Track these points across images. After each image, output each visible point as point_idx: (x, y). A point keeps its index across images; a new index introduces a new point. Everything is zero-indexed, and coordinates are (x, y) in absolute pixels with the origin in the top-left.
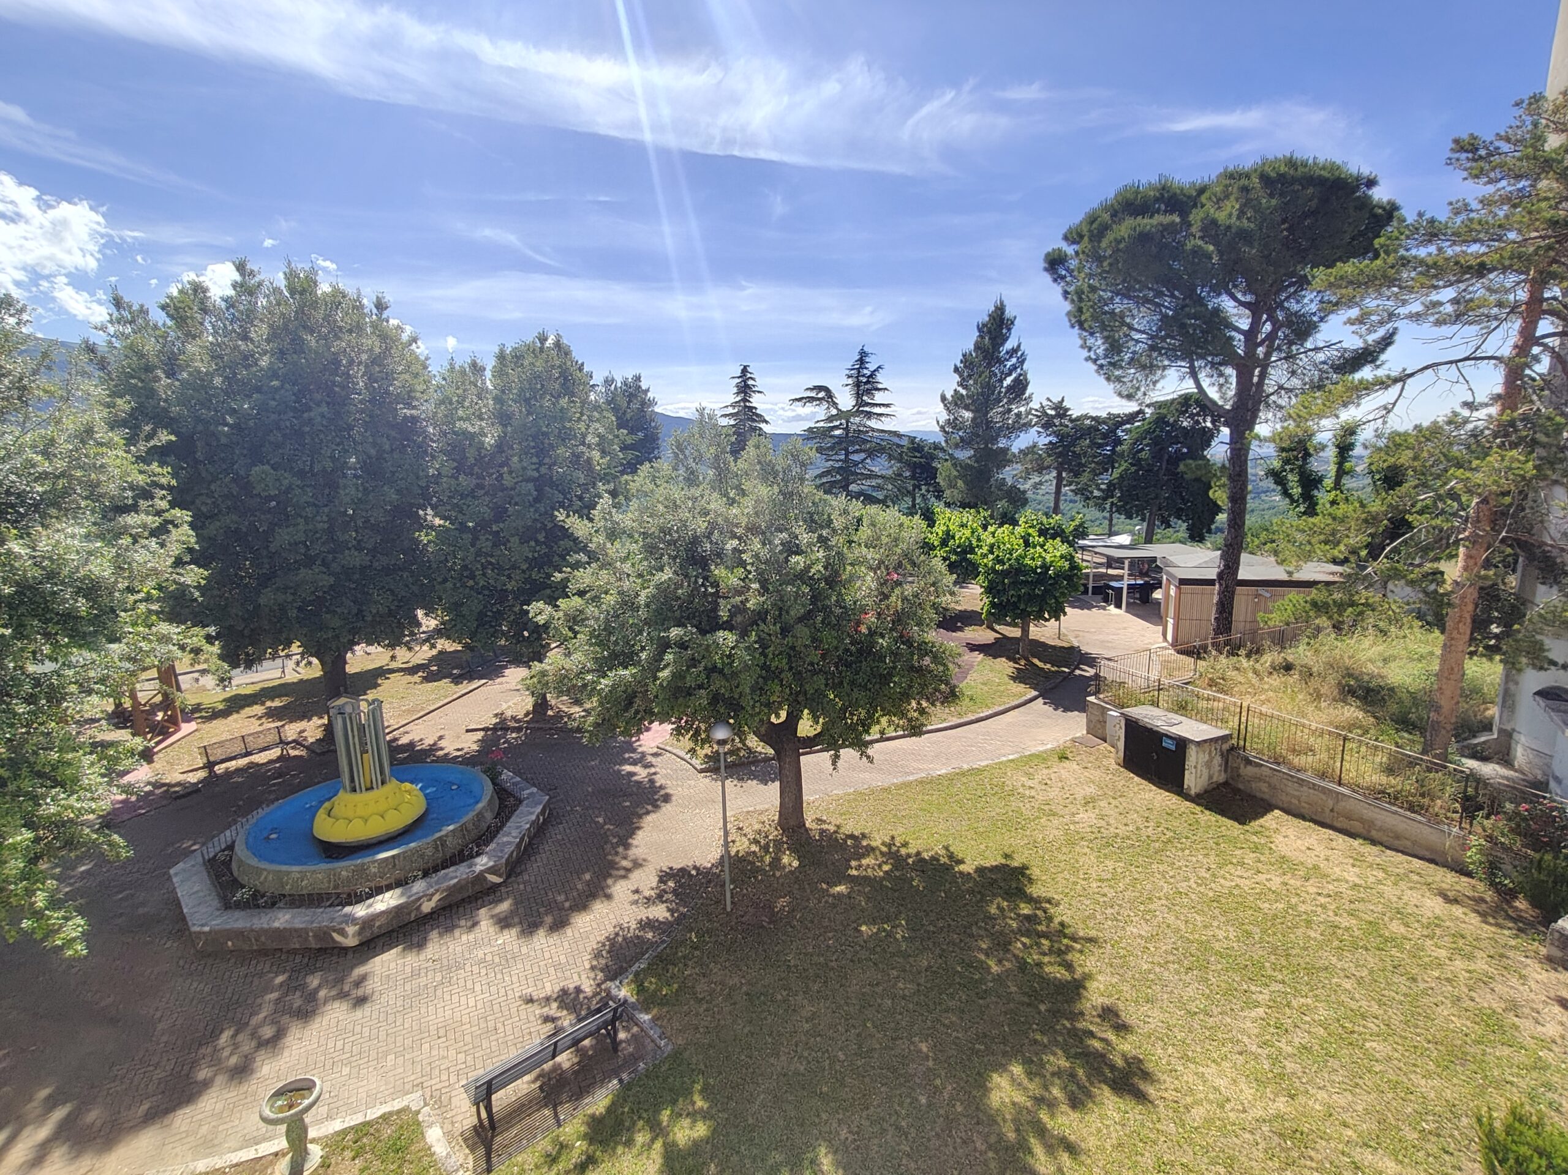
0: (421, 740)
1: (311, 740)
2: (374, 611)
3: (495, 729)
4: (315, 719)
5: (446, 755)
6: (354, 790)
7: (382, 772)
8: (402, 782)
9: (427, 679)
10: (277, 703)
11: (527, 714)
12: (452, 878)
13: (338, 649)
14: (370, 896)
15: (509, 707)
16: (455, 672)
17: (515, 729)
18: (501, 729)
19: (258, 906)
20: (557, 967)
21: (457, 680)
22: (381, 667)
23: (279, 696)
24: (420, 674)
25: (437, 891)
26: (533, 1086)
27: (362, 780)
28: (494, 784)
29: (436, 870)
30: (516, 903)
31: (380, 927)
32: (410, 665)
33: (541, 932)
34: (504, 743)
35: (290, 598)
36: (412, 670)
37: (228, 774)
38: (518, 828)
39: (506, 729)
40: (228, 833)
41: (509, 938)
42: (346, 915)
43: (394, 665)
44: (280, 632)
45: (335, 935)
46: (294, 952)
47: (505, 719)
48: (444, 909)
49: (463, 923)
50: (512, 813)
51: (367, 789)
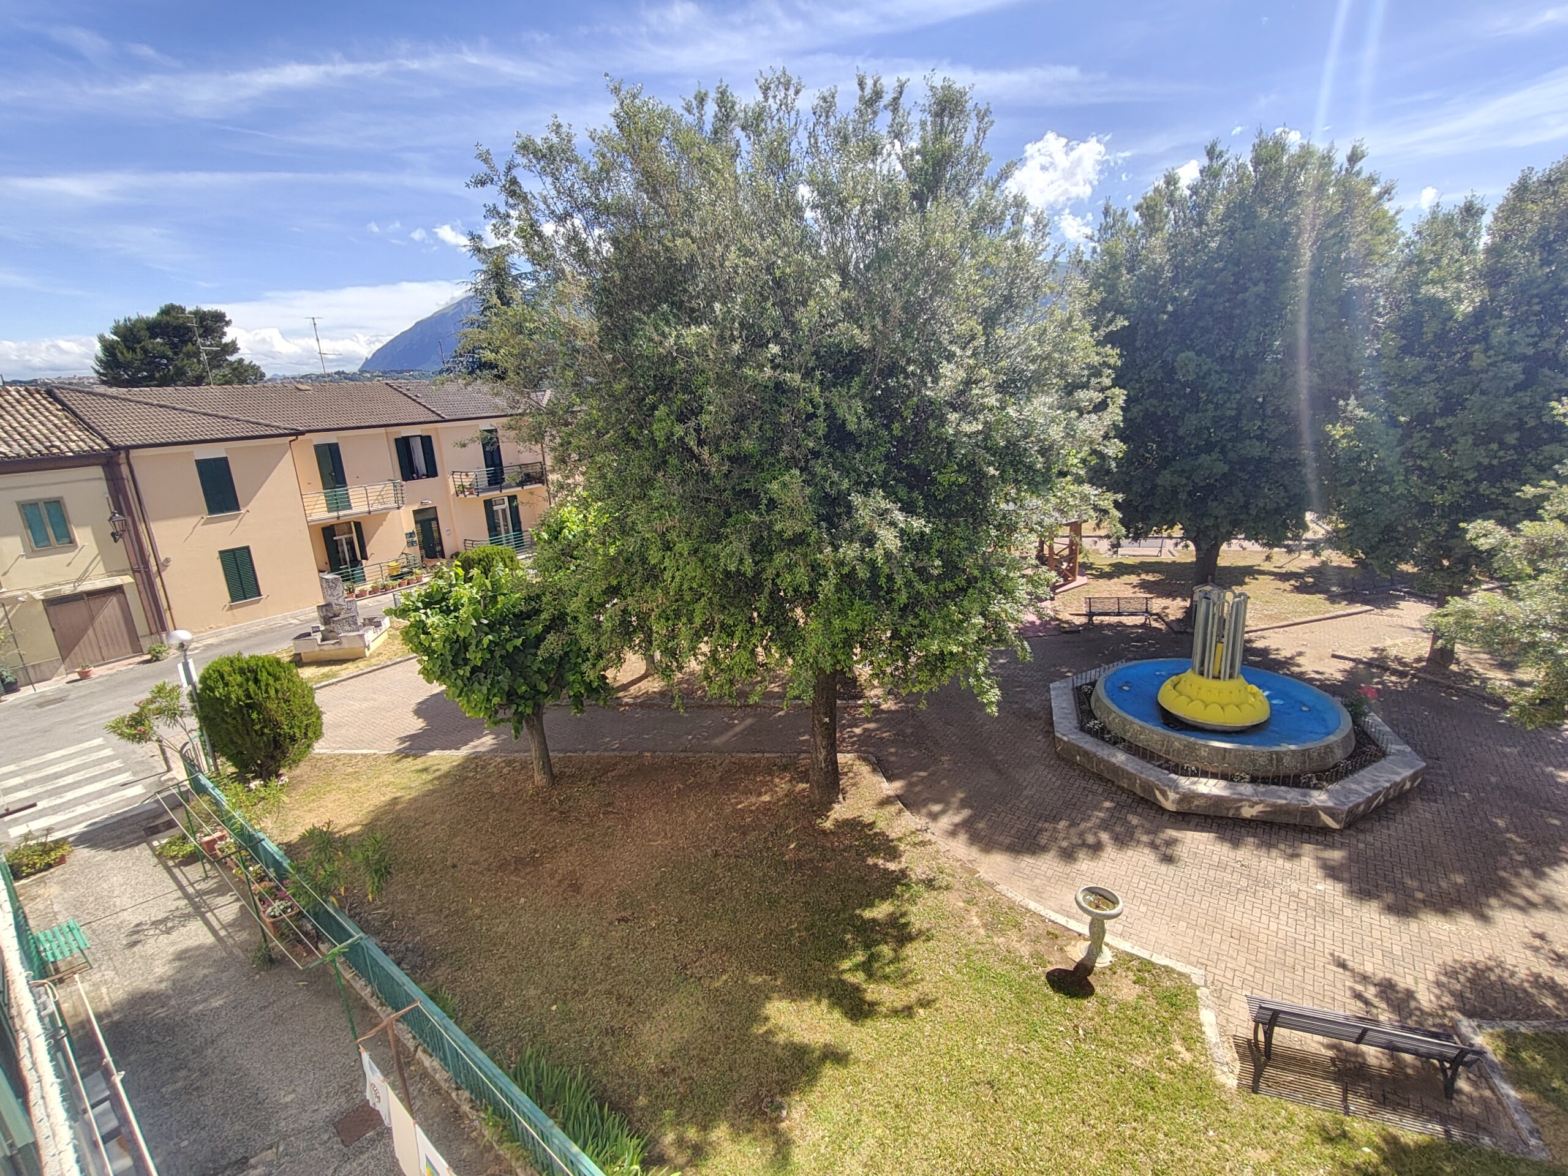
0: (1277, 650)
1: (1172, 618)
2: (1261, 505)
3: (1370, 664)
4: (1179, 599)
5: (1302, 673)
6: (1202, 674)
7: (1232, 666)
8: (1250, 683)
9: (1298, 590)
10: (1150, 577)
11: (1419, 660)
12: (1280, 797)
13: (1216, 537)
14: (1195, 775)
15: (1395, 645)
16: (1334, 589)
17: (1394, 672)
18: (1378, 667)
19: (1103, 739)
20: (1387, 954)
21: (1333, 599)
22: (1251, 567)
23: (1153, 572)
24: (1292, 582)
25: (1261, 802)
26: (1324, 1051)
27: (1212, 667)
28: (1354, 722)
29: (1265, 781)
30: (1350, 858)
31: (1197, 806)
32: (1283, 571)
33: (1374, 905)
34: (1378, 683)
35: (1184, 481)
36: (1284, 577)
37: (1101, 626)
38: (1374, 781)
39: (1386, 669)
40: (1093, 672)
41: (1332, 891)
42: (1171, 780)
43: (1267, 566)
44: (1167, 512)
45: (1157, 793)
46: (1123, 789)
47: (1387, 657)
48: (1265, 823)
49: (1282, 846)
50: (1371, 762)
51: (1214, 677)
